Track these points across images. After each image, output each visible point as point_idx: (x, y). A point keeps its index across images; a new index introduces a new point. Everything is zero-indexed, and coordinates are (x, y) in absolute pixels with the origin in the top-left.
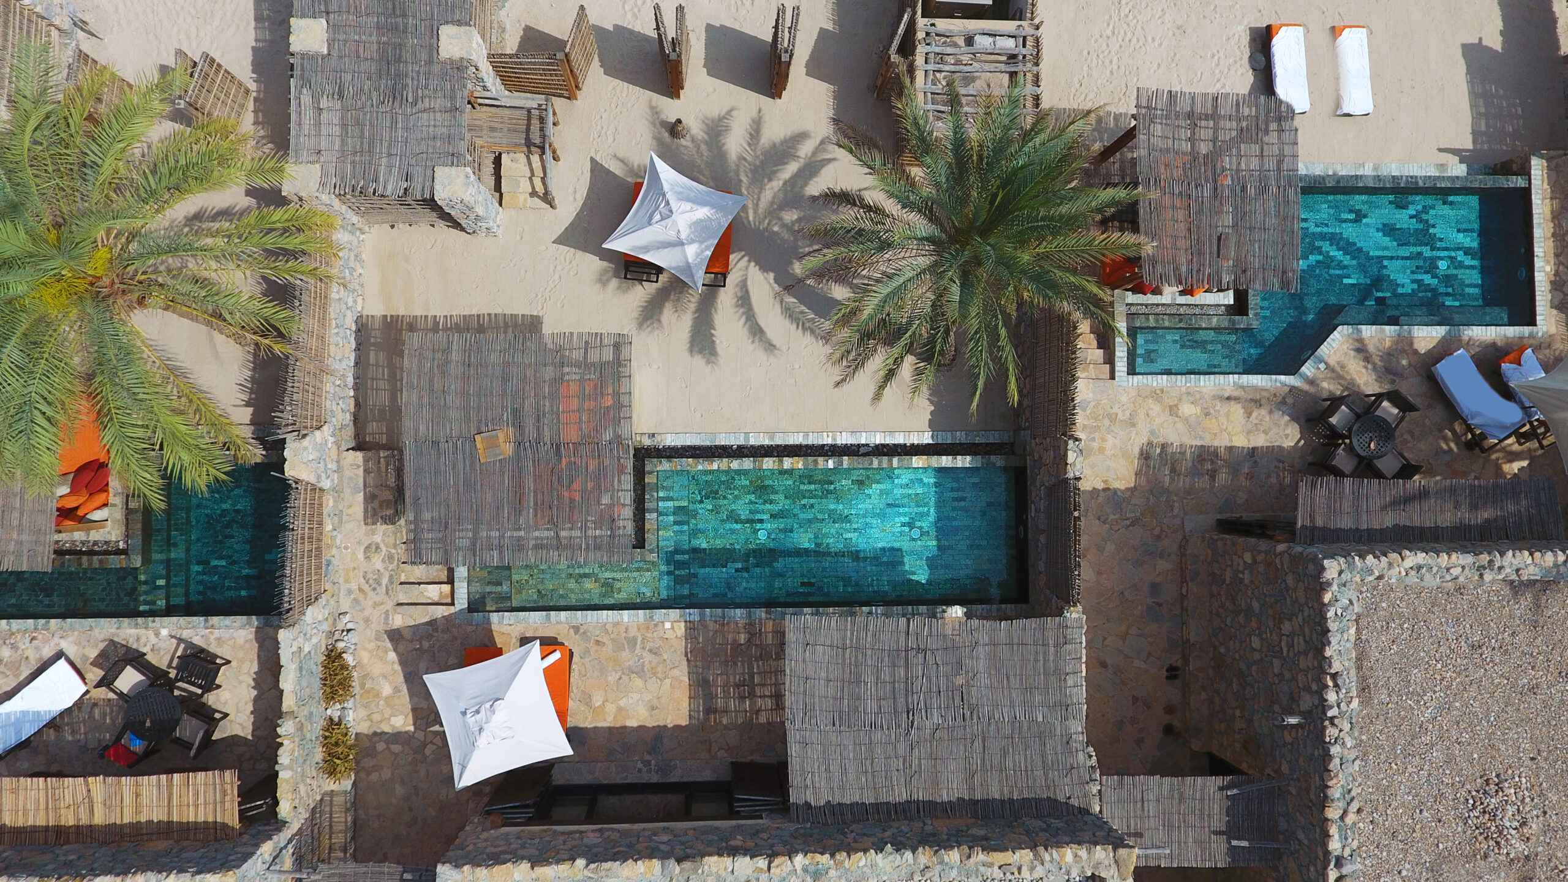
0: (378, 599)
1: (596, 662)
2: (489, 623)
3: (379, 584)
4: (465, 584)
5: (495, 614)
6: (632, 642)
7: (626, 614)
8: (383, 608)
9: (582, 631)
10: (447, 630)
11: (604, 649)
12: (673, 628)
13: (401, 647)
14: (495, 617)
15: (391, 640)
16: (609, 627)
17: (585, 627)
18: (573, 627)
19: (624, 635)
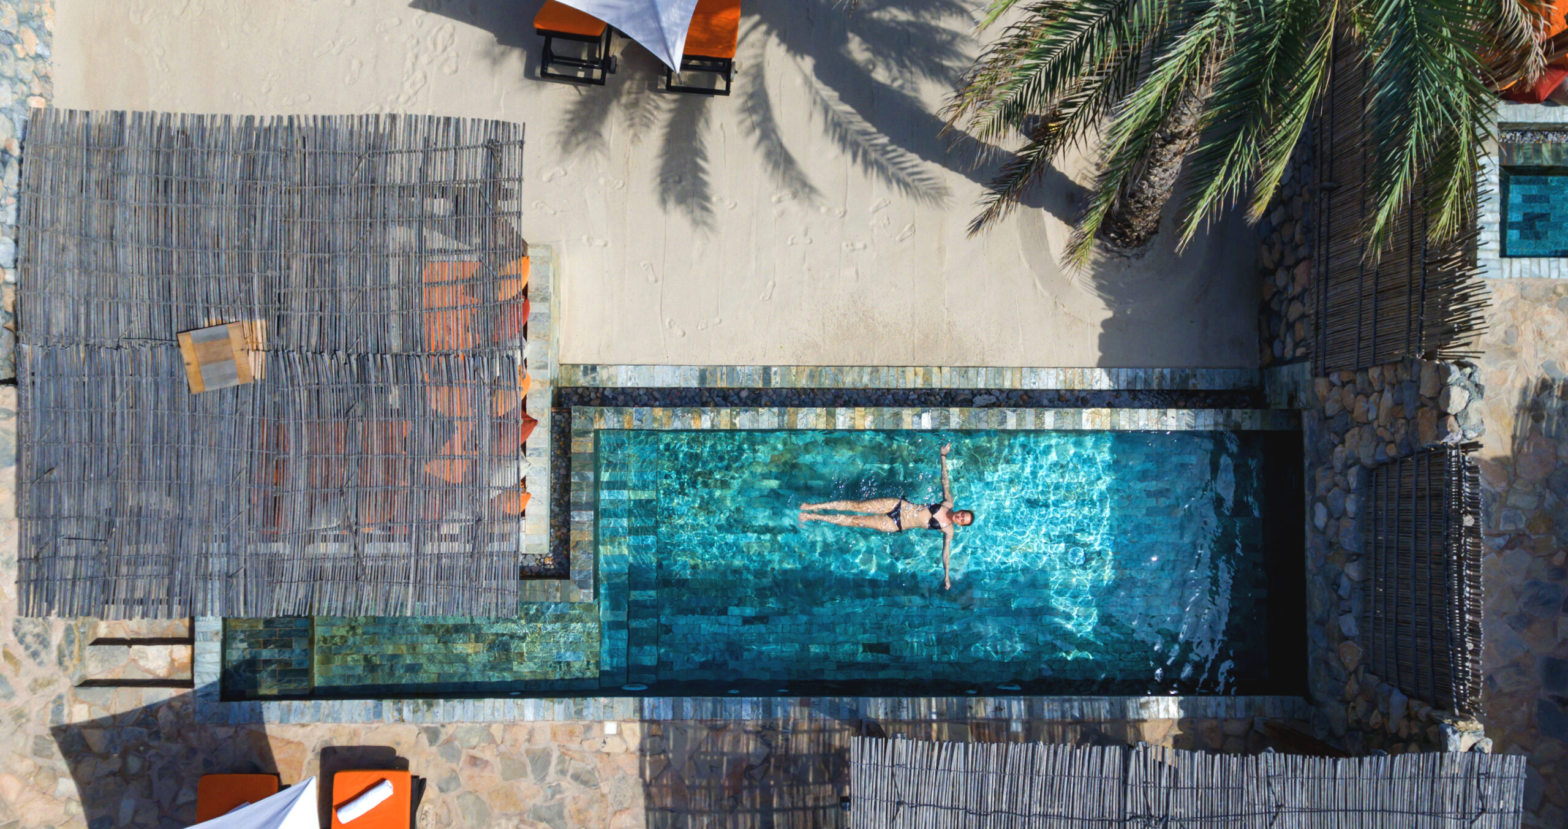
0: (42, 673)
1: (470, 799)
2: (260, 721)
3: (44, 642)
4: (217, 646)
5: (274, 704)
6: (540, 761)
7: (529, 707)
8: (51, 692)
9: (443, 737)
10: (177, 735)
11: (486, 773)
12: (620, 733)
13: (85, 768)
14: (272, 711)
15: (67, 752)
16: (496, 730)
17: (450, 730)
18: (427, 730)
19: (523, 748)
